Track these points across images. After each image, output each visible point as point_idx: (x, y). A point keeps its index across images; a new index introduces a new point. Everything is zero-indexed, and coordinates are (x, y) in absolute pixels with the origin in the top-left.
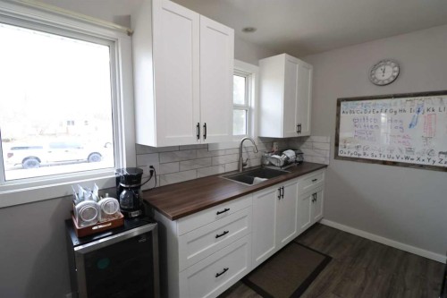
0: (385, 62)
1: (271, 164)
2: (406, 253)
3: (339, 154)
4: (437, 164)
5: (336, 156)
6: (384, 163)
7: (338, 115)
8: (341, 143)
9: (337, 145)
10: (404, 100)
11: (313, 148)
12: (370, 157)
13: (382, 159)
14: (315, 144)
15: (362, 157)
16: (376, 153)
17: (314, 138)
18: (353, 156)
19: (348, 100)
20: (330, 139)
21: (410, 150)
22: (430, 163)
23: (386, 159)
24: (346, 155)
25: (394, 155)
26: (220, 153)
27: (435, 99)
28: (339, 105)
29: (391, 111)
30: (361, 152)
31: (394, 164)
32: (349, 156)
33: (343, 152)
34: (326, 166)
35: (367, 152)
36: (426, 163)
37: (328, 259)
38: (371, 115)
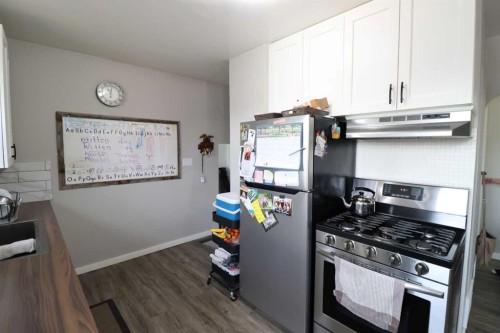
0: (111, 83)
3: (67, 183)
4: (158, 176)
5: (63, 185)
6: (120, 182)
7: (60, 134)
8: (68, 169)
9: (62, 171)
10: (130, 123)
12: (105, 180)
13: (117, 179)
14: (21, 175)
15: (97, 180)
16: (111, 174)
18: (86, 182)
19: (72, 115)
20: (52, 165)
21: (139, 167)
22: (154, 176)
23: (121, 179)
24: (78, 182)
25: (127, 174)
27: (152, 125)
28: (59, 121)
29: (120, 132)
30: (94, 175)
31: (128, 182)
32: (81, 182)
33: (71, 178)
34: (48, 203)
35: (101, 175)
36: (151, 176)
38: (102, 136)
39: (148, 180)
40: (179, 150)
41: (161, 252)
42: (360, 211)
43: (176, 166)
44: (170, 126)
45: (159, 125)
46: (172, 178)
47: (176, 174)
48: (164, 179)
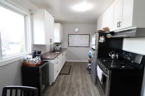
0: (76, 28)
1: (57, 49)
2: (81, 62)
5: (69, 46)
6: (77, 47)
7: (69, 38)
9: (69, 44)
11: (63, 45)
17: (64, 43)
19: (70, 34)
20: (67, 43)
21: (81, 44)
26: (47, 47)
27: (83, 35)
28: (69, 35)
29: (78, 37)
30: (73, 45)
31: (78, 47)
33: (70, 45)
34: (67, 49)
37: (71, 66)
38: (74, 38)
39: (82, 47)
40: (89, 41)
41: (84, 62)
42: (113, 58)
43: (88, 44)
44: (88, 35)
45: (85, 35)
46: (87, 47)
47: (88, 46)
48: (86, 47)
